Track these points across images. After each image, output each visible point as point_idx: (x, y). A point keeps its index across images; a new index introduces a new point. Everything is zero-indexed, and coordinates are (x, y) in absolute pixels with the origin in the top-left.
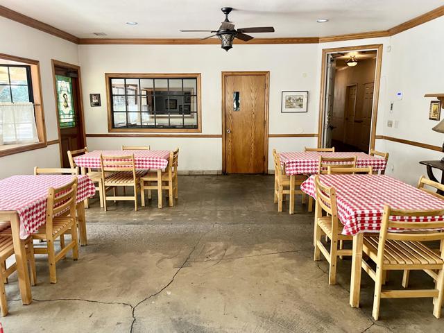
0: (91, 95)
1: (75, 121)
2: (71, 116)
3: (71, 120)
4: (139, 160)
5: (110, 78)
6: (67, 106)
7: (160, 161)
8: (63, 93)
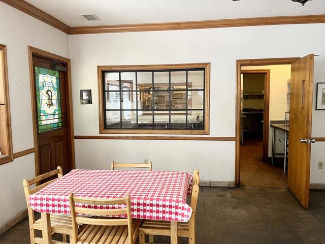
0: (81, 91)
1: (62, 122)
2: (56, 116)
3: (57, 121)
4: (139, 204)
5: (103, 72)
6: (51, 105)
7: (177, 207)
8: (46, 89)
